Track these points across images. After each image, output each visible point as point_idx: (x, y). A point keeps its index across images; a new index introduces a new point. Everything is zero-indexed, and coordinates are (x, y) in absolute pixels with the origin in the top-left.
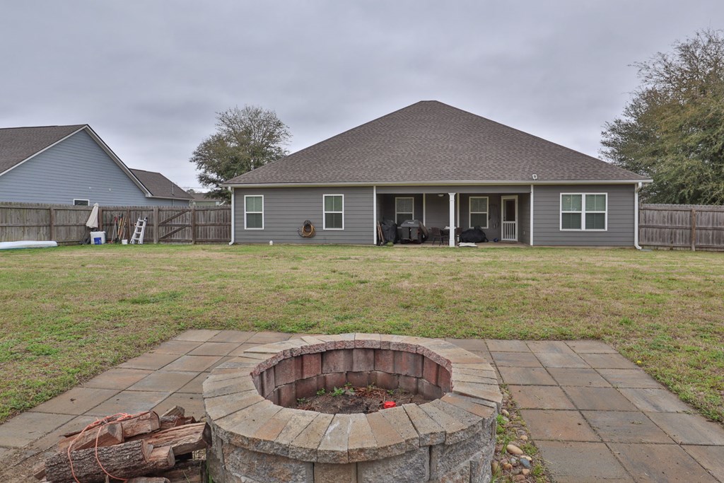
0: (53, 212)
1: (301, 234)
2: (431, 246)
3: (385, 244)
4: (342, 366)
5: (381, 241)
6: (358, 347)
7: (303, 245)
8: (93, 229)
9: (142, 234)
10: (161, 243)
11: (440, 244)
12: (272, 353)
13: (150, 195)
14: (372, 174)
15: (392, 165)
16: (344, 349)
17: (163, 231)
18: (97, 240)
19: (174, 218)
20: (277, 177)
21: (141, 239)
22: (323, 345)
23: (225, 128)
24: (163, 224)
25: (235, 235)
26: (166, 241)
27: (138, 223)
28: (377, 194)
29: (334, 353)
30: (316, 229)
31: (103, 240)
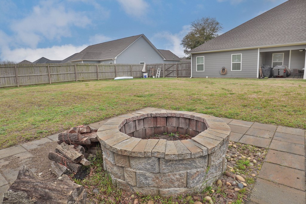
0: (132, 67)
1: (220, 73)
2: (292, 79)
3: (263, 78)
4: (175, 124)
5: (261, 76)
6: (181, 117)
7: (222, 78)
8: (144, 73)
9: (159, 74)
10: (166, 77)
11: (297, 78)
12: (140, 114)
13: (165, 59)
14: (258, 42)
15: (270, 36)
16: (176, 117)
17: (166, 73)
18: (145, 76)
19: (170, 67)
20: (210, 48)
21: (159, 76)
22: (166, 114)
23: (194, 28)
24: (166, 70)
25: (192, 74)
26: (167, 77)
27: (158, 70)
28: (260, 53)
29: (172, 118)
30: (228, 71)
31: (147, 76)
